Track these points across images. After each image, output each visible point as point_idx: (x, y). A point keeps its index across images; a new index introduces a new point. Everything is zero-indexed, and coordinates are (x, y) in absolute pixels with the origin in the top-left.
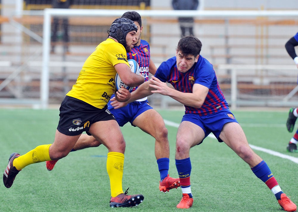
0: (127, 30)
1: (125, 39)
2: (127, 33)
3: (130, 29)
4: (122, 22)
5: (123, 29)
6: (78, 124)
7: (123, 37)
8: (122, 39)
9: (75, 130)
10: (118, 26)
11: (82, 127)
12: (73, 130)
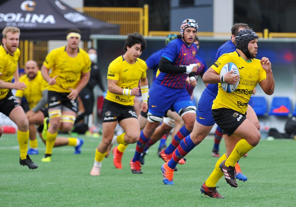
0: (247, 41)
1: (247, 49)
2: (248, 43)
3: (249, 39)
4: (242, 34)
5: (244, 40)
7: (246, 47)
8: (245, 49)
10: (240, 39)
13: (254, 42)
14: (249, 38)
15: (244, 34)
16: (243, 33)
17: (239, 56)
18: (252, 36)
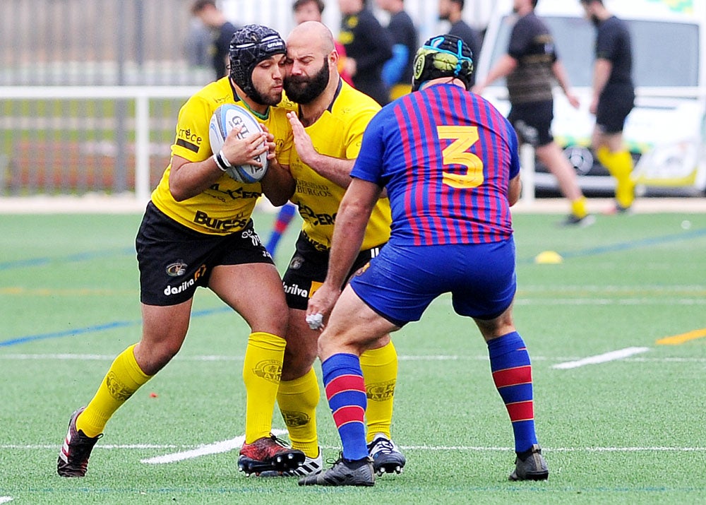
0: (250, 63)
3: (255, 60)
6: (180, 272)
9: (180, 291)
10: (233, 56)
11: (192, 280)
12: (175, 291)
13: (272, 64)
14: (254, 57)
15: (244, 43)
16: (240, 39)
17: (237, 99)
18: (262, 51)
